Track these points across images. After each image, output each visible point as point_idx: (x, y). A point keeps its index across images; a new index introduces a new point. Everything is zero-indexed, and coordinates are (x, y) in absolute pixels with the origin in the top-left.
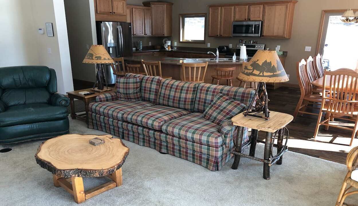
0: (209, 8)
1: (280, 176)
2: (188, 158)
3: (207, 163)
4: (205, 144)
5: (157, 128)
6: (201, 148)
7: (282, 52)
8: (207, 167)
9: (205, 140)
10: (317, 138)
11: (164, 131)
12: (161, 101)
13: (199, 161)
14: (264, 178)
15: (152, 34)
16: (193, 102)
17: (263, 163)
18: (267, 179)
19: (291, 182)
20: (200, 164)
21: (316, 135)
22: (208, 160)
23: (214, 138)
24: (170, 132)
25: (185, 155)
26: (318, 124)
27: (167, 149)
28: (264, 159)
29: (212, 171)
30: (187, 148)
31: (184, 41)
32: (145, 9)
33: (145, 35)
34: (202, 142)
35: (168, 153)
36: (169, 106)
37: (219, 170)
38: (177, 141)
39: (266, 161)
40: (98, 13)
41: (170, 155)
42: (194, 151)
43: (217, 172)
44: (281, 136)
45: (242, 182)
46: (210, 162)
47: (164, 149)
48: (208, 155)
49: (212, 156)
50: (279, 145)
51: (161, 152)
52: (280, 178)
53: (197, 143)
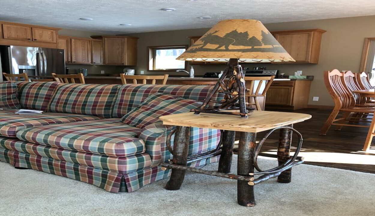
0: (191, 39)
1: (283, 200)
2: (67, 174)
3: (104, 181)
4: (96, 153)
5: (6, 135)
6: (89, 159)
7: (306, 76)
8: (102, 187)
9: (96, 148)
10: (368, 150)
11: (21, 138)
12: (53, 107)
13: (87, 178)
14: (240, 204)
15: (105, 63)
16: (109, 105)
17: (237, 180)
18: (246, 206)
19: (310, 211)
20: (91, 183)
21: (367, 147)
22: (104, 176)
23: (114, 144)
24: (30, 139)
25: (60, 170)
26: (370, 135)
27: (28, 163)
28: (238, 174)
29: (111, 192)
30: (63, 160)
31: (155, 70)
32: (92, 42)
33: (92, 63)
34: (90, 151)
35: (30, 168)
36: (65, 112)
37: (129, 191)
38: (44, 151)
39: (242, 178)
40: (4, 38)
41: (33, 171)
42: (76, 164)
43: (125, 194)
44: (284, 142)
45: (176, 211)
46: (108, 179)
47: (23, 162)
48: (104, 169)
49: (113, 171)
50: (280, 155)
51: (16, 166)
52: (283, 204)
53: (81, 152)
